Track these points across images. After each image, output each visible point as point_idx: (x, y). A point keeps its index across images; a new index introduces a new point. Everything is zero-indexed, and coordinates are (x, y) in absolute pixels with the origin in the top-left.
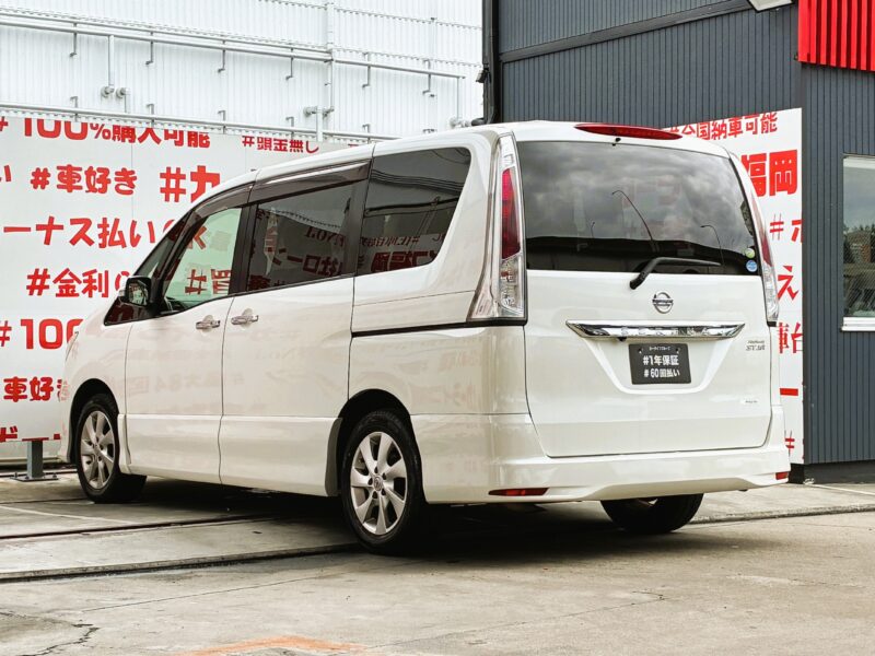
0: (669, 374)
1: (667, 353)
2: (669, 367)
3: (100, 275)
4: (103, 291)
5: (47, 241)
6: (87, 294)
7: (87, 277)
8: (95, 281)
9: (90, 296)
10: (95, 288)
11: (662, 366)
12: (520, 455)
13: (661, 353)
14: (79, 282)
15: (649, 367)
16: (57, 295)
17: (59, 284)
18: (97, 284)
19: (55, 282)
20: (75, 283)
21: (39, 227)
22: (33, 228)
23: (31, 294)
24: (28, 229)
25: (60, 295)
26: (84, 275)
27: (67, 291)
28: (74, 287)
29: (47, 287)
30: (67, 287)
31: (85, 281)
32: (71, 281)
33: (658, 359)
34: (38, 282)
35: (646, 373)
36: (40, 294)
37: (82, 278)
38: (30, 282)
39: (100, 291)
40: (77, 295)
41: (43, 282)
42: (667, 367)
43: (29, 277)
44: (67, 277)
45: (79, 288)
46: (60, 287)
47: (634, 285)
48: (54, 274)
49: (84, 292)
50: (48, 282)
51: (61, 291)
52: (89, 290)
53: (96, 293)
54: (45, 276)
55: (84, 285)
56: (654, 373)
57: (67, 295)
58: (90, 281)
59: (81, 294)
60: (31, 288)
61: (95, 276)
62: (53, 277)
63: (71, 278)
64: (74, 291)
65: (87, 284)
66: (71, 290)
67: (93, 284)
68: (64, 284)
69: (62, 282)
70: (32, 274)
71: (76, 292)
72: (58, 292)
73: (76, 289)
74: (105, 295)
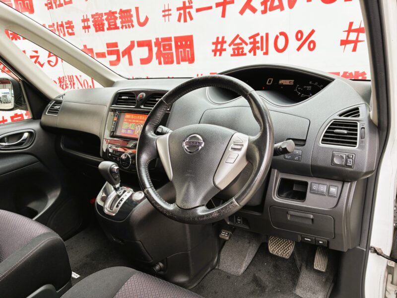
3: (262, 38)
4: (264, 51)
5: (223, 15)
6: (252, 52)
7: (252, 40)
8: (258, 42)
9: (255, 54)
10: (258, 48)
14: (246, 44)
16: (232, 55)
17: (232, 46)
18: (259, 45)
19: (230, 45)
20: (244, 45)
21: (218, 5)
22: (214, 6)
23: (215, 55)
24: (210, 8)
25: (233, 55)
26: (250, 38)
27: (238, 52)
28: (242, 48)
29: (225, 50)
30: (238, 49)
31: (251, 43)
32: (241, 44)
34: (219, 46)
36: (220, 55)
37: (248, 41)
39: (262, 50)
40: (245, 54)
41: (222, 46)
43: (213, 43)
44: (238, 41)
45: (247, 48)
46: (234, 49)
48: (229, 40)
49: (250, 51)
50: (225, 46)
51: (234, 52)
52: (254, 50)
53: (258, 52)
54: (223, 42)
55: (250, 46)
57: (238, 55)
58: (255, 42)
59: (248, 54)
60: (215, 52)
61: (258, 39)
62: (229, 42)
63: (240, 42)
64: (242, 51)
65: (252, 45)
66: (241, 51)
67: (257, 45)
68: (236, 47)
69: (235, 45)
70: (215, 40)
71: (244, 52)
72: (232, 53)
73: (244, 50)
74: (266, 53)
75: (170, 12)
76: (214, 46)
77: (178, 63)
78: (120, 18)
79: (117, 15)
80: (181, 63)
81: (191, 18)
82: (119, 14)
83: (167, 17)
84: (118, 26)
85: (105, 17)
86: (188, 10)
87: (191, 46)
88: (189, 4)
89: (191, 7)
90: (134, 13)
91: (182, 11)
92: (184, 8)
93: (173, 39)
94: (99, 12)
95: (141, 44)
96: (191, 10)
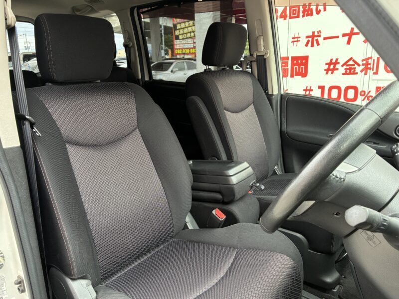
3: (374, 60)
4: (375, 71)
6: (364, 72)
7: (364, 62)
8: (370, 64)
9: (366, 74)
10: (370, 69)
14: (359, 65)
16: (343, 74)
17: (345, 67)
19: (342, 66)
20: (356, 66)
21: (344, 35)
22: (341, 36)
23: (327, 73)
24: (337, 37)
25: (345, 74)
26: (363, 61)
27: (350, 71)
28: (355, 68)
29: (337, 69)
30: (350, 69)
31: (363, 65)
32: (354, 65)
34: (332, 67)
36: (332, 73)
37: (361, 63)
38: (326, 67)
39: (373, 70)
40: (357, 73)
41: (334, 66)
43: (326, 64)
44: (351, 62)
45: (358, 69)
46: (346, 69)
48: (342, 61)
49: (361, 71)
50: (338, 66)
51: (346, 71)
52: (366, 69)
53: (370, 72)
54: (336, 63)
55: (362, 67)
57: (350, 73)
58: (367, 64)
59: (359, 73)
60: (327, 71)
61: (370, 61)
62: (341, 63)
63: (353, 63)
64: (355, 71)
65: (364, 66)
66: (352, 70)
67: (369, 66)
68: (348, 67)
69: (347, 66)
70: (329, 62)
71: (356, 72)
72: (344, 72)
73: (356, 70)
74: (376, 73)
75: (299, 39)
76: (327, 66)
77: (292, 76)
80: (295, 77)
81: (318, 44)
83: (295, 43)
86: (315, 38)
87: (306, 65)
88: (318, 33)
89: (320, 36)
91: (310, 39)
92: (313, 36)
93: (290, 59)
96: (318, 38)
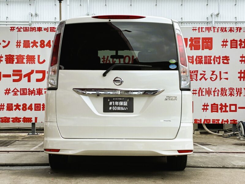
0: (122, 109)
1: (121, 101)
2: (123, 106)
11: (118, 106)
12: (53, 137)
13: (119, 101)
15: (112, 106)
33: (117, 103)
35: (110, 108)
42: (121, 106)
47: (104, 75)
56: (114, 108)
78: (26, 59)
79: (25, 57)
82: (26, 57)
84: (24, 62)
85: (15, 57)
90: (36, 57)
94: (12, 54)
95: (38, 72)
